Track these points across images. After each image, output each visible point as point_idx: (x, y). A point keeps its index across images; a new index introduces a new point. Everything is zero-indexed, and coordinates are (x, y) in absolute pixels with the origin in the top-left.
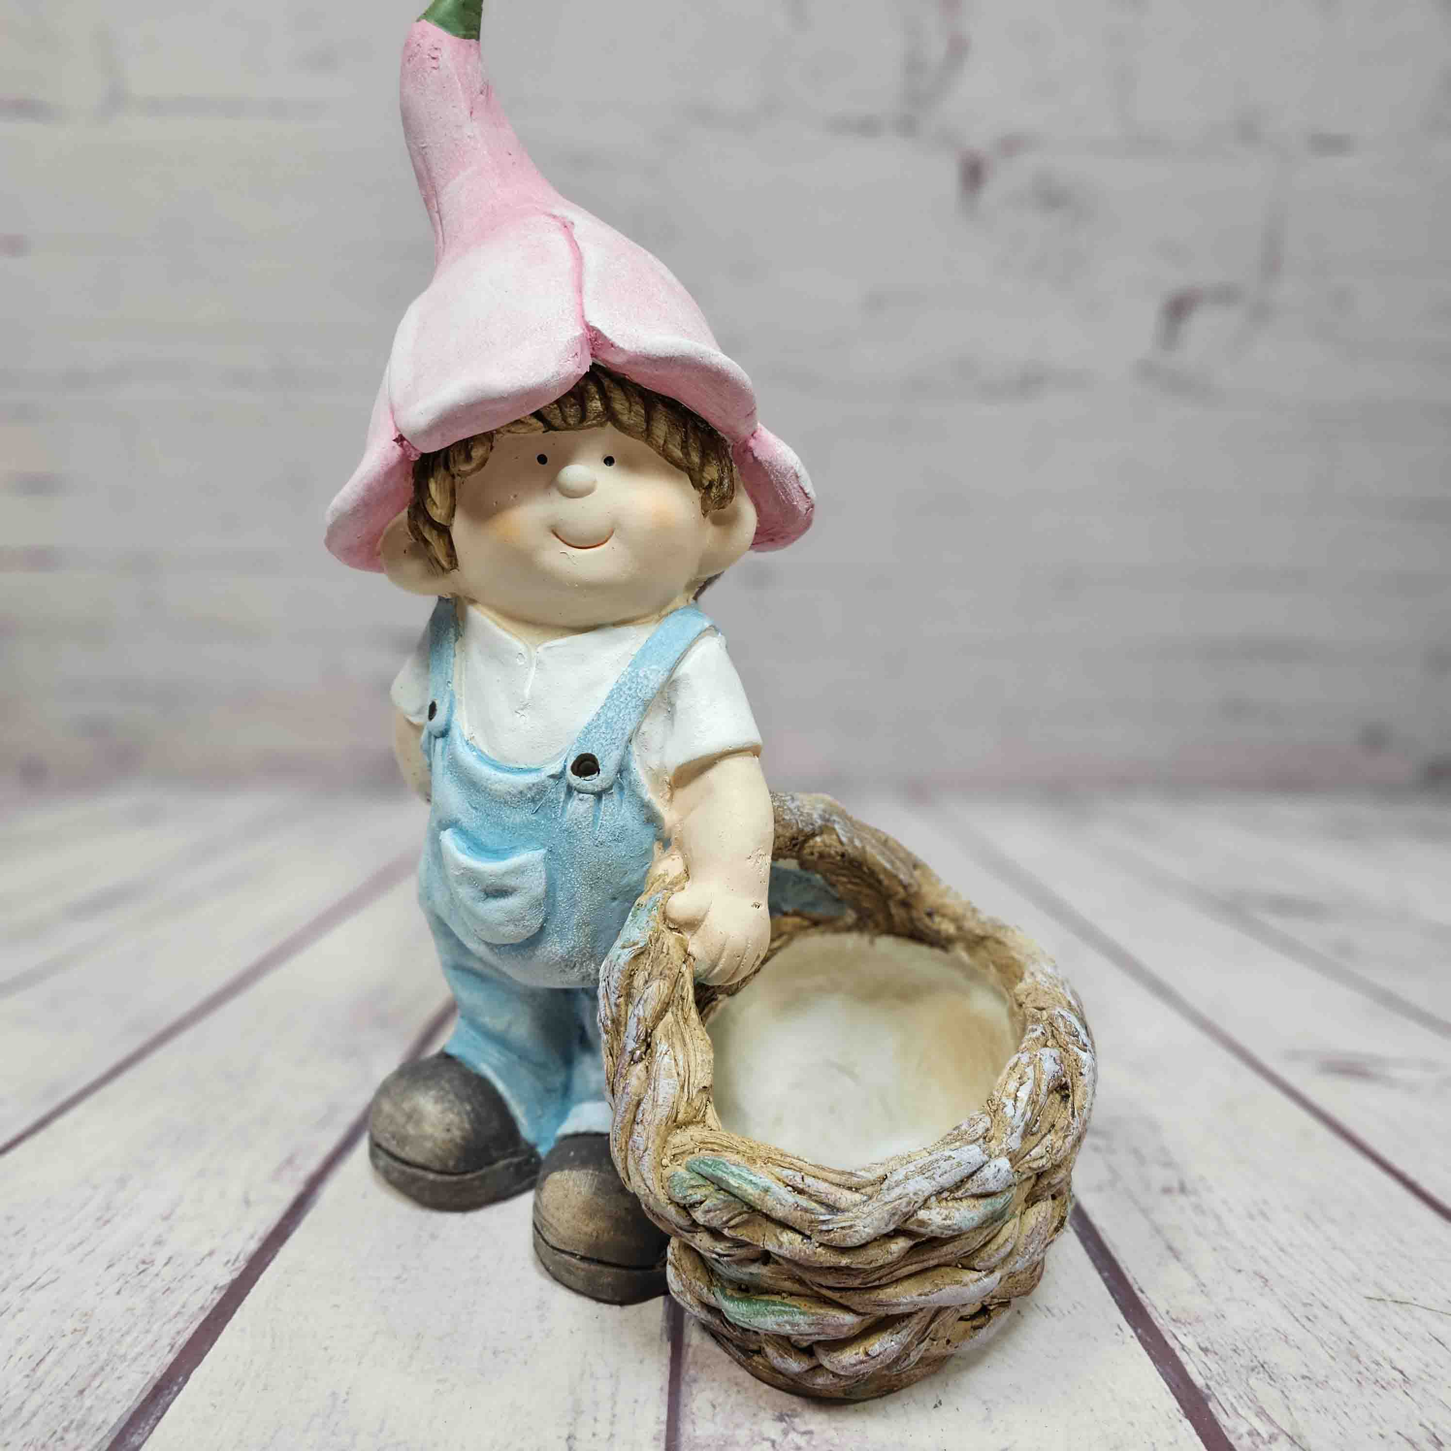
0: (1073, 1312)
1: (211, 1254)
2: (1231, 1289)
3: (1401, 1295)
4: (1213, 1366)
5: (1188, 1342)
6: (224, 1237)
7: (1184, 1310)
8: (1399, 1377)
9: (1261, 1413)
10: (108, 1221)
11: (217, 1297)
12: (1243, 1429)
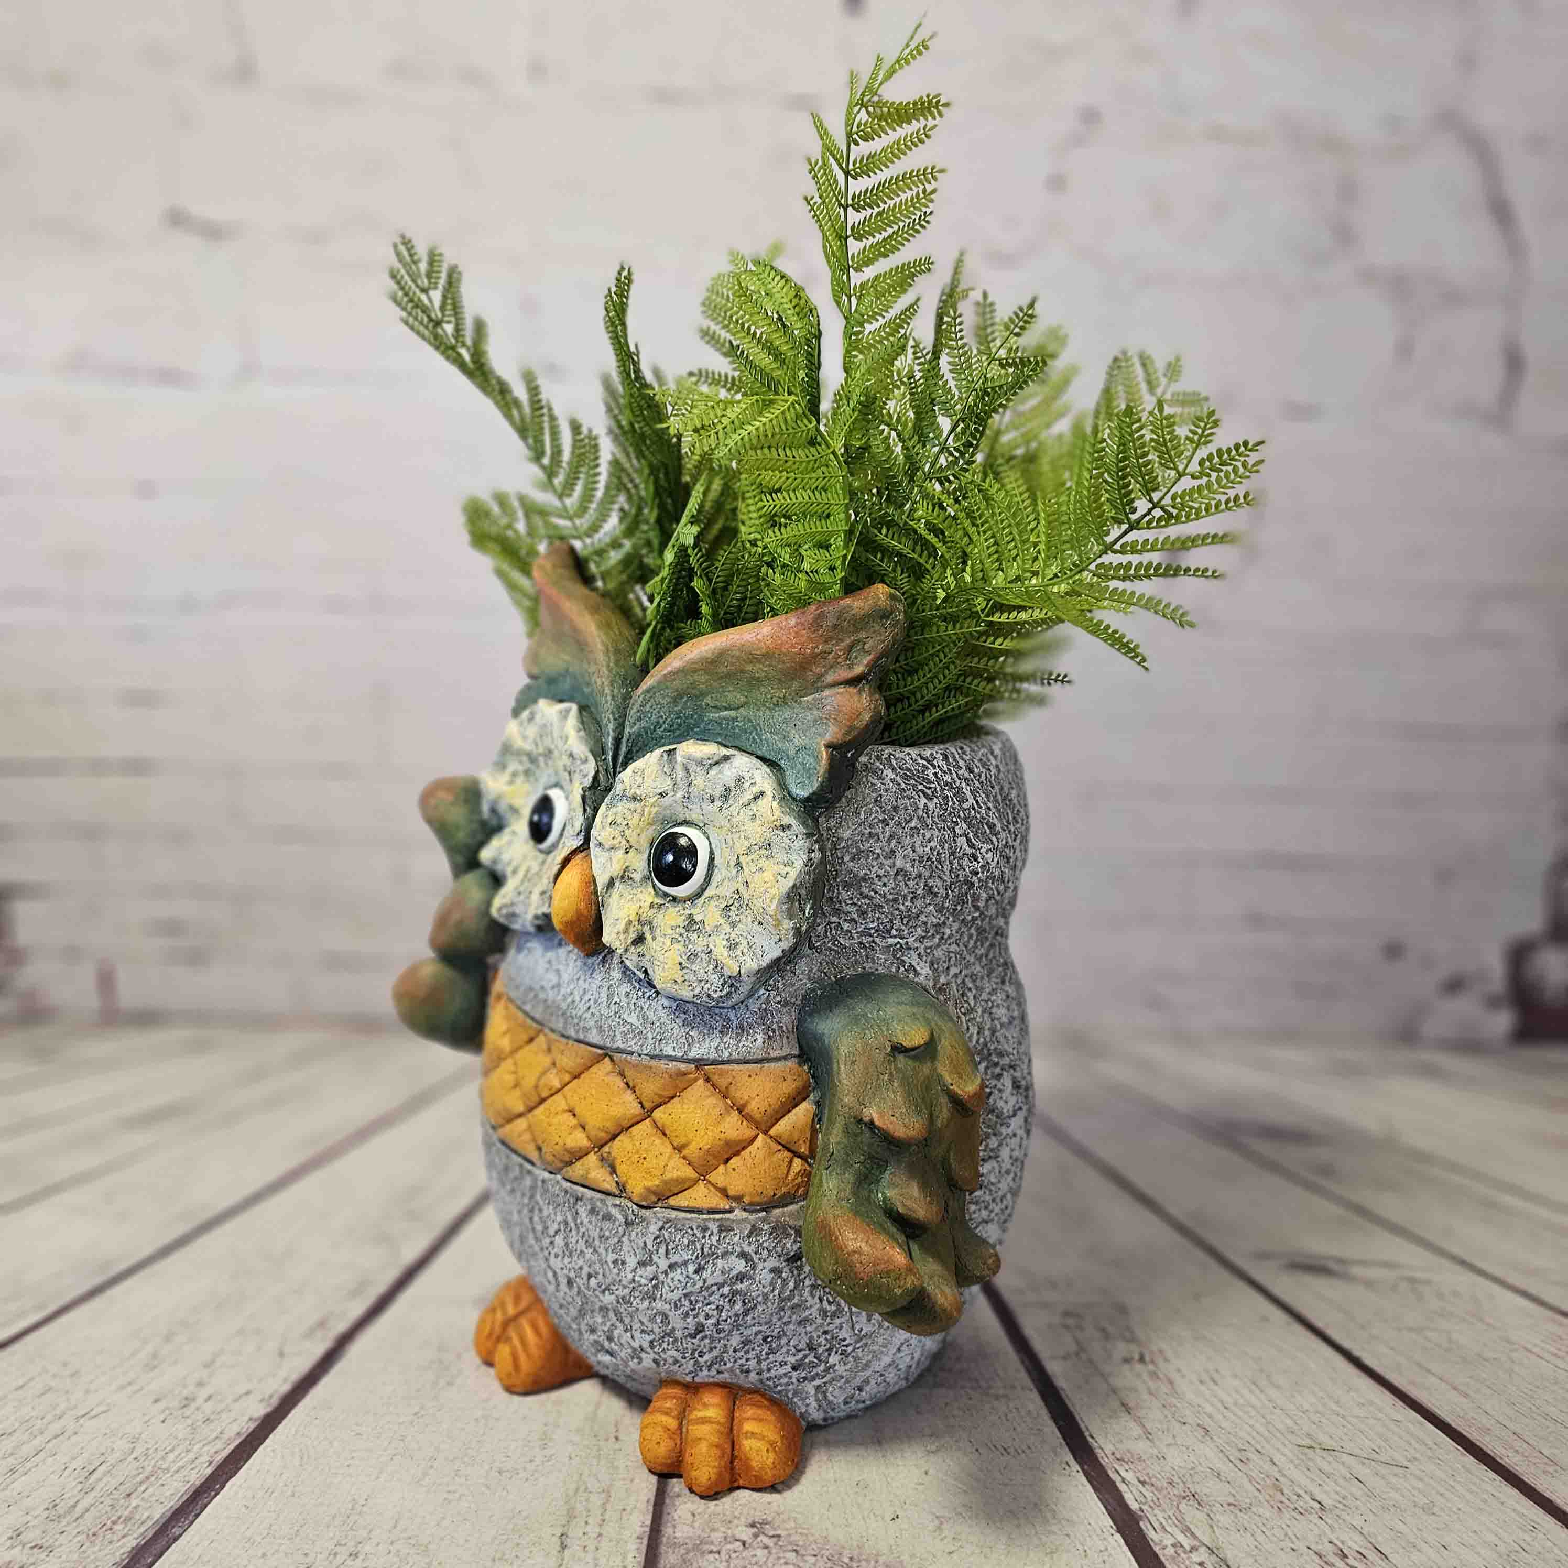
0: (1027, 1451)
1: (248, 1393)
2: (1174, 1437)
3: (1329, 1443)
4: (1149, 1495)
5: (1129, 1476)
6: (260, 1381)
7: (1129, 1451)
8: (1317, 1506)
9: (1187, 1531)
10: (155, 1367)
11: (252, 1426)
12: (1168, 1541)
